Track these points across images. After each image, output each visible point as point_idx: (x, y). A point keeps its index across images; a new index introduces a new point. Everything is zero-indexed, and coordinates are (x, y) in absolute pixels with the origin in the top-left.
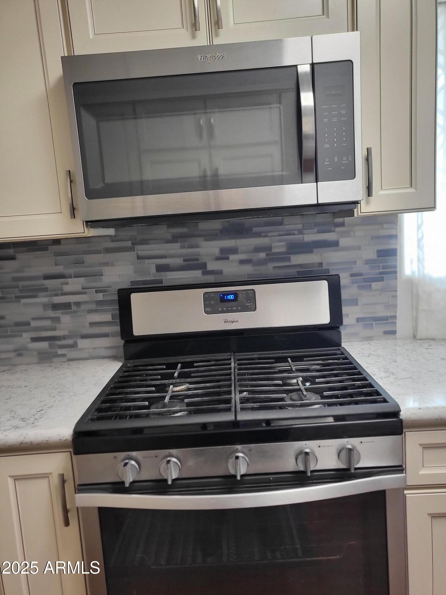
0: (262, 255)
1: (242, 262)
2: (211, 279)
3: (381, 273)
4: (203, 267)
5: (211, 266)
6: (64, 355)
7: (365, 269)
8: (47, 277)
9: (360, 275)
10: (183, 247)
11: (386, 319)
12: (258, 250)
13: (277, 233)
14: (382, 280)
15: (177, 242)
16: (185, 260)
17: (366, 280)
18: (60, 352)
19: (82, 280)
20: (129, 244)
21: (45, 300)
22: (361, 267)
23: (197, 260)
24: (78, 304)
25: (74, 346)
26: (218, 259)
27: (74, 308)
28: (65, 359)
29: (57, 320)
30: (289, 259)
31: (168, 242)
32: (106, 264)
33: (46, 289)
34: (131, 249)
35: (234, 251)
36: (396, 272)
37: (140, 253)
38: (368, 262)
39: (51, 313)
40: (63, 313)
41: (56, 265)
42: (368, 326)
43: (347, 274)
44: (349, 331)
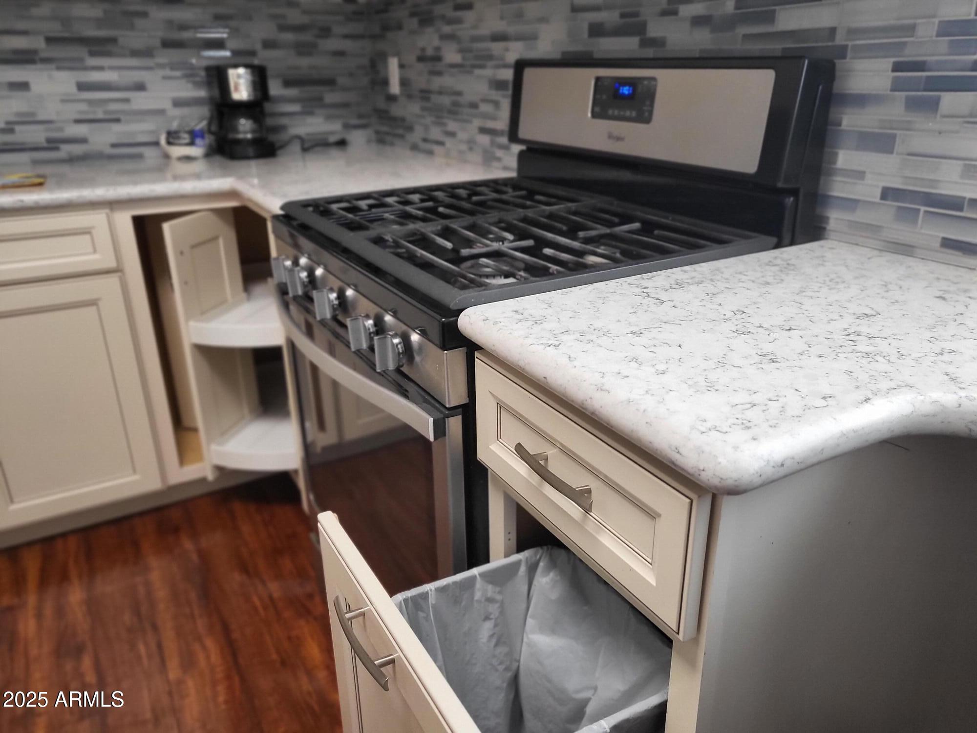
1: (697, 21)
4: (641, 29)
5: (653, 29)
6: (500, 159)
8: (493, 38)
9: (920, 67)
11: (954, 203)
16: (622, 17)
17: (932, 85)
18: (498, 153)
21: (491, 73)
23: (637, 14)
26: (663, 13)
33: (492, 57)
38: (946, 30)
41: (501, 18)
42: (907, 216)
43: (887, 63)
44: (860, 216)
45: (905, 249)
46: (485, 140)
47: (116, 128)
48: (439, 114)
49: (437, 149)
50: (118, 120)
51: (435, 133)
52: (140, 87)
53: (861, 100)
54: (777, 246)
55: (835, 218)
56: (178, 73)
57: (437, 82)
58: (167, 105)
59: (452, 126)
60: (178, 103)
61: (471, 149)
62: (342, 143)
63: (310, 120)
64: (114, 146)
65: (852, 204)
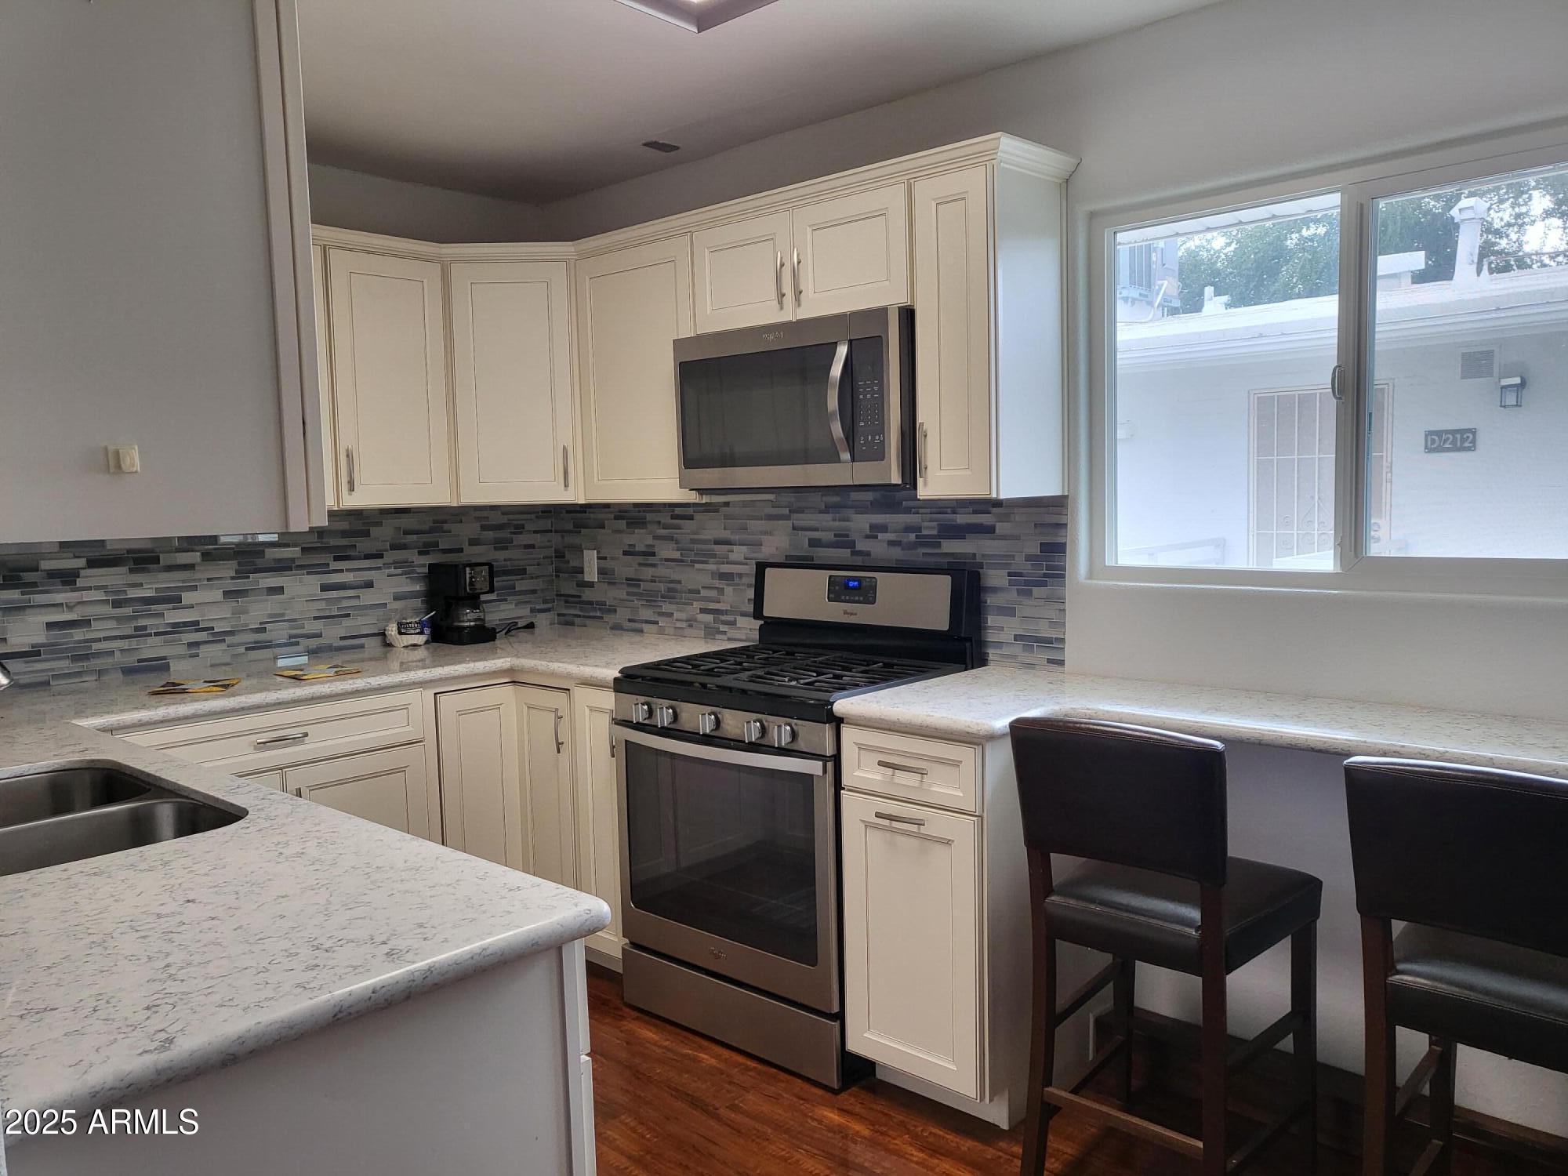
0: (912, 537)
1: (891, 543)
2: (859, 561)
3: (1046, 576)
4: (851, 545)
5: (861, 546)
6: (725, 633)
7: (1027, 568)
8: (717, 542)
9: (1020, 575)
10: (834, 520)
11: (1049, 641)
12: (908, 529)
13: (928, 510)
14: (1044, 584)
15: (828, 513)
16: (835, 535)
17: (1027, 583)
18: (722, 628)
19: (744, 548)
20: (786, 511)
21: (713, 567)
22: (1020, 564)
23: (847, 536)
24: (740, 575)
25: (733, 623)
26: (867, 537)
27: (737, 580)
28: (725, 637)
29: (721, 591)
30: (939, 545)
31: (821, 512)
32: (766, 533)
33: (714, 556)
34: (787, 518)
35: (884, 528)
36: (1063, 576)
37: (797, 523)
38: (1028, 558)
39: (717, 583)
40: (728, 585)
41: (725, 529)
42: (1029, 648)
43: (1005, 572)
44: (1005, 651)
45: (1030, 666)
46: (709, 618)
47: (346, 622)
48: (651, 599)
49: (645, 627)
50: (348, 615)
51: (646, 614)
52: (369, 585)
53: (995, 590)
54: (966, 670)
55: (992, 653)
56: (399, 571)
57: (649, 572)
58: (388, 600)
59: (666, 607)
60: (397, 597)
61: (691, 626)
62: (531, 626)
63: (503, 606)
64: (342, 638)
65: (999, 645)
